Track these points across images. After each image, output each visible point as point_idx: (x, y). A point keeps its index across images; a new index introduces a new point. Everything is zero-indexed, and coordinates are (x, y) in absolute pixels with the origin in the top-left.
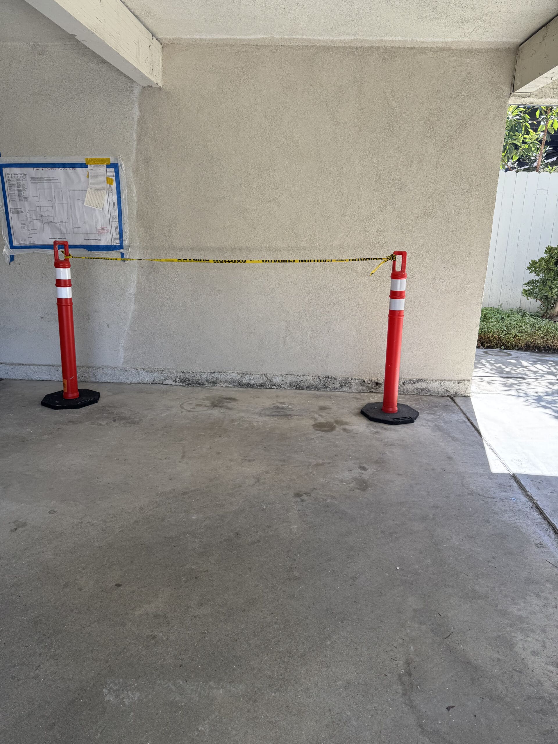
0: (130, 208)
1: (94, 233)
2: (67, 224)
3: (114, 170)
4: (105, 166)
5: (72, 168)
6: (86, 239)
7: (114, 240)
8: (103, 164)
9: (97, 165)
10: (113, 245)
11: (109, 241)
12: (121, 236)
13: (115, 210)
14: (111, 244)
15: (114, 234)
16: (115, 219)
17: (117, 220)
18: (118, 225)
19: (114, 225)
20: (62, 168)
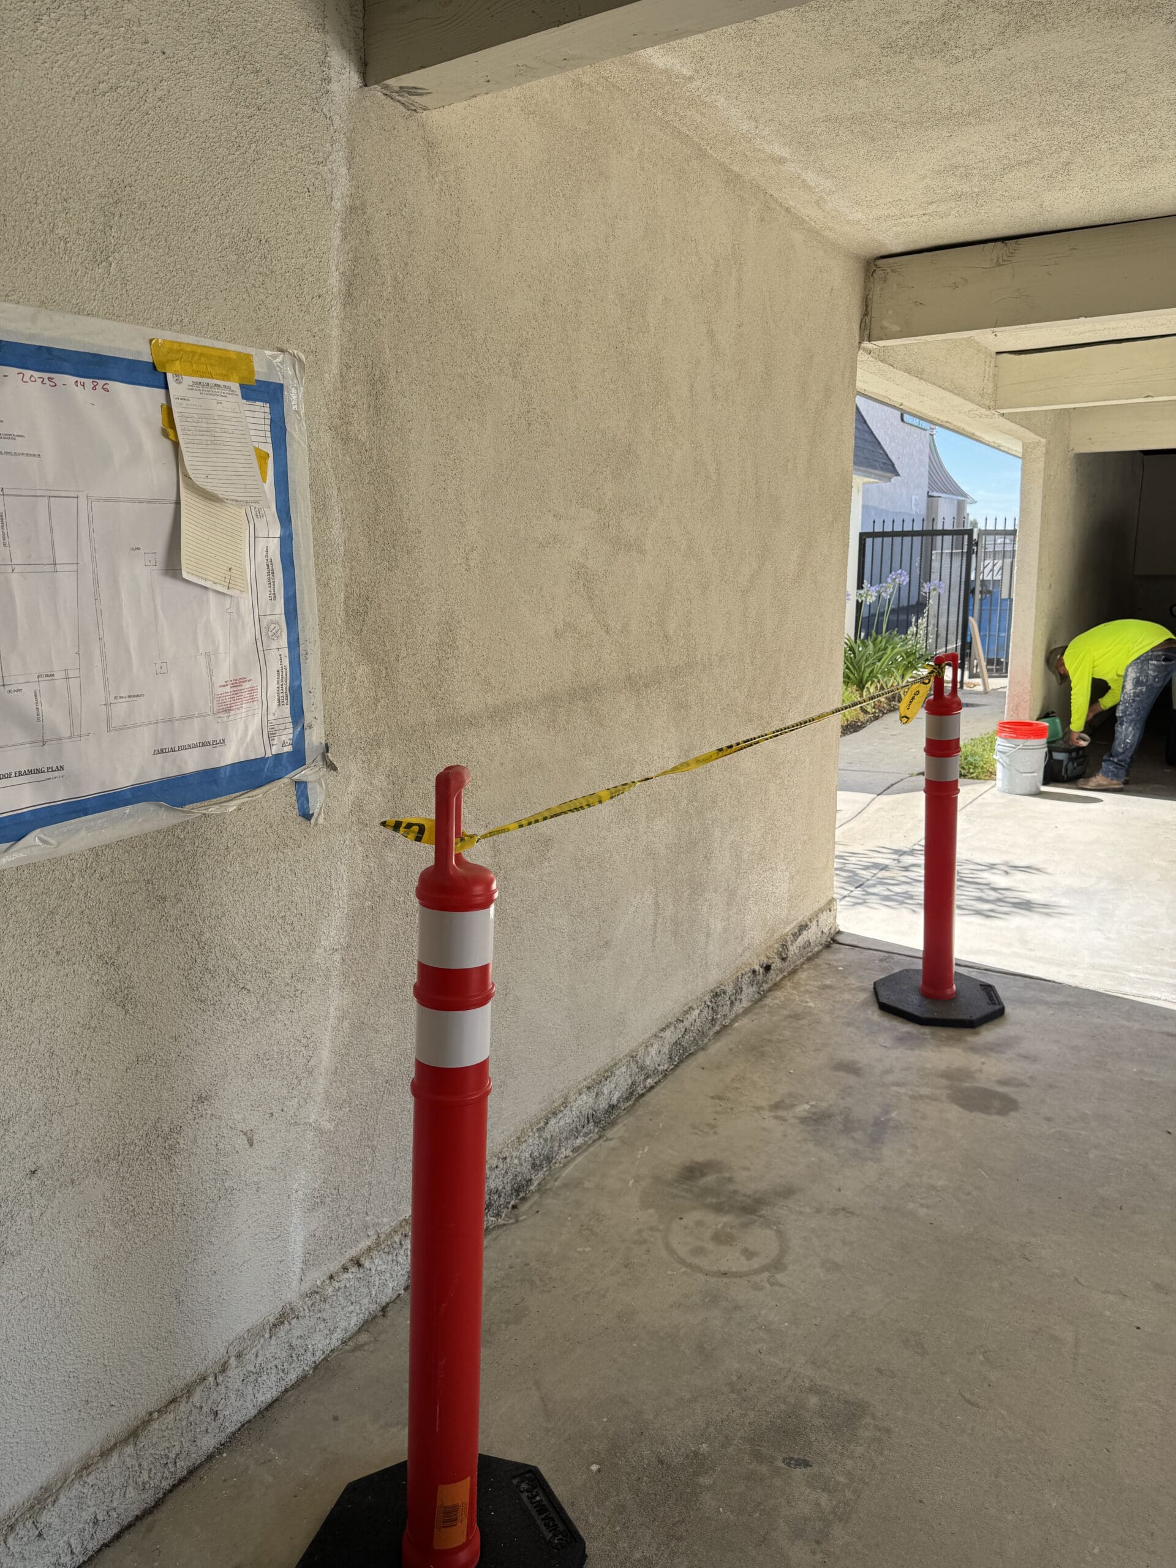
0: (324, 584)
1: (201, 715)
2: (74, 683)
3: (268, 410)
4: (236, 387)
5: (88, 382)
6: (162, 752)
7: (271, 735)
8: (225, 377)
9: (205, 380)
10: (269, 755)
11: (252, 739)
12: (298, 714)
13: (272, 597)
14: (260, 755)
15: (274, 705)
16: (276, 636)
17: (284, 641)
18: (286, 662)
19: (274, 666)
20: (36, 374)
